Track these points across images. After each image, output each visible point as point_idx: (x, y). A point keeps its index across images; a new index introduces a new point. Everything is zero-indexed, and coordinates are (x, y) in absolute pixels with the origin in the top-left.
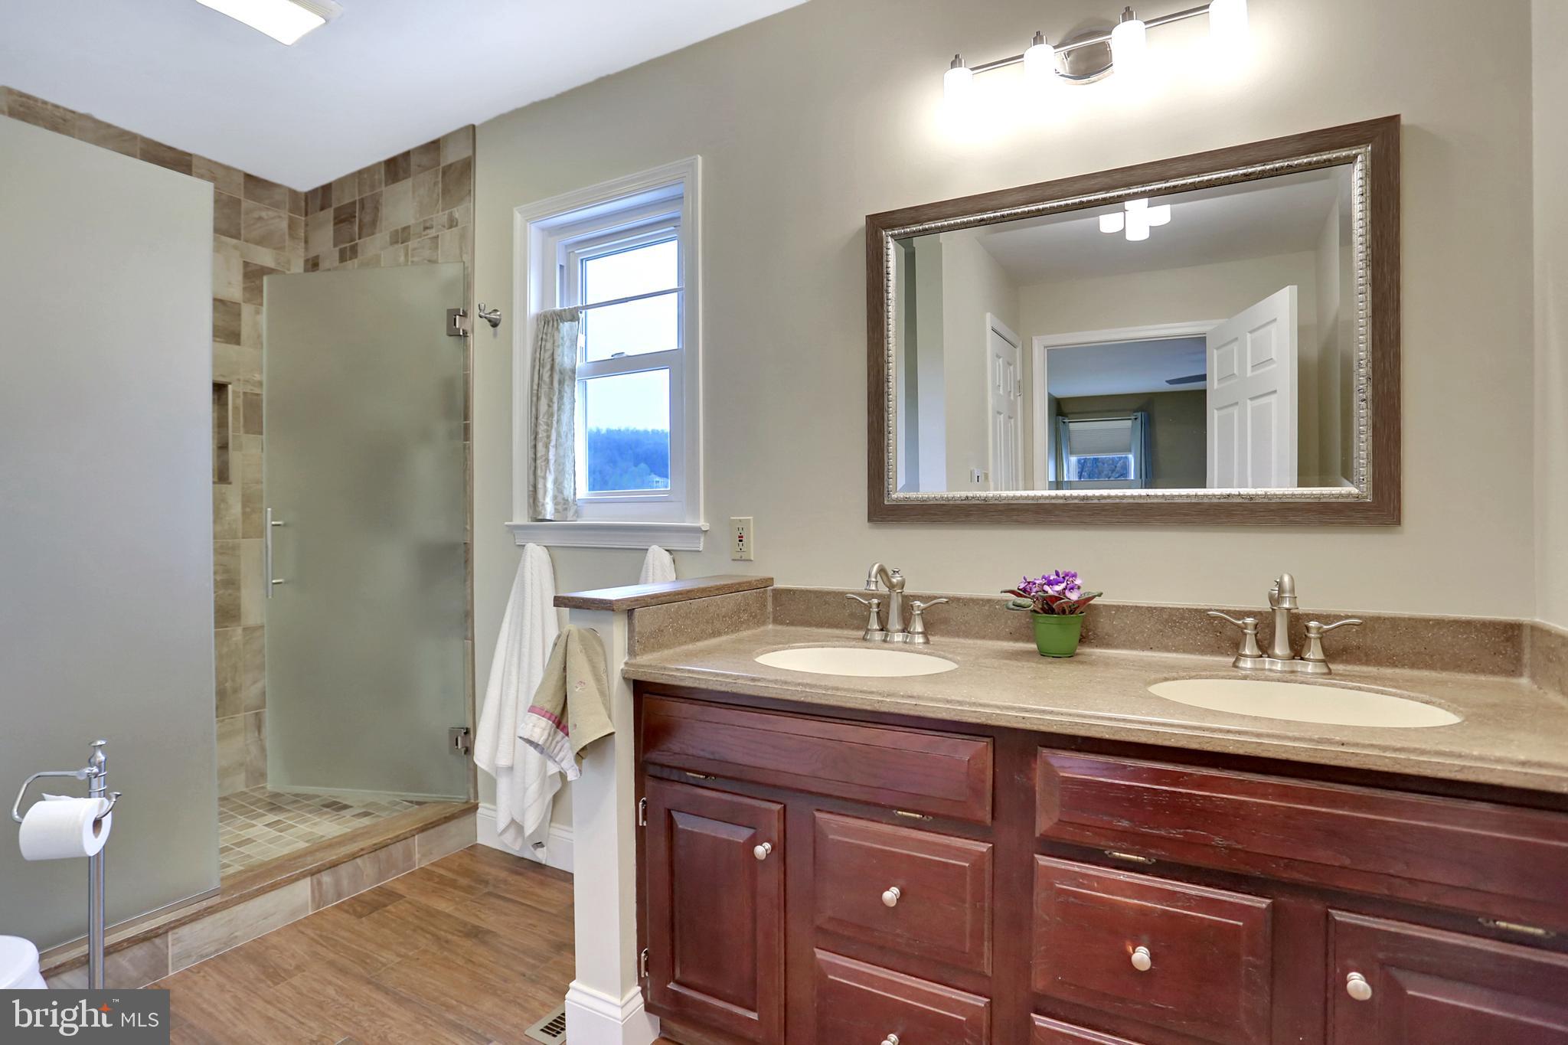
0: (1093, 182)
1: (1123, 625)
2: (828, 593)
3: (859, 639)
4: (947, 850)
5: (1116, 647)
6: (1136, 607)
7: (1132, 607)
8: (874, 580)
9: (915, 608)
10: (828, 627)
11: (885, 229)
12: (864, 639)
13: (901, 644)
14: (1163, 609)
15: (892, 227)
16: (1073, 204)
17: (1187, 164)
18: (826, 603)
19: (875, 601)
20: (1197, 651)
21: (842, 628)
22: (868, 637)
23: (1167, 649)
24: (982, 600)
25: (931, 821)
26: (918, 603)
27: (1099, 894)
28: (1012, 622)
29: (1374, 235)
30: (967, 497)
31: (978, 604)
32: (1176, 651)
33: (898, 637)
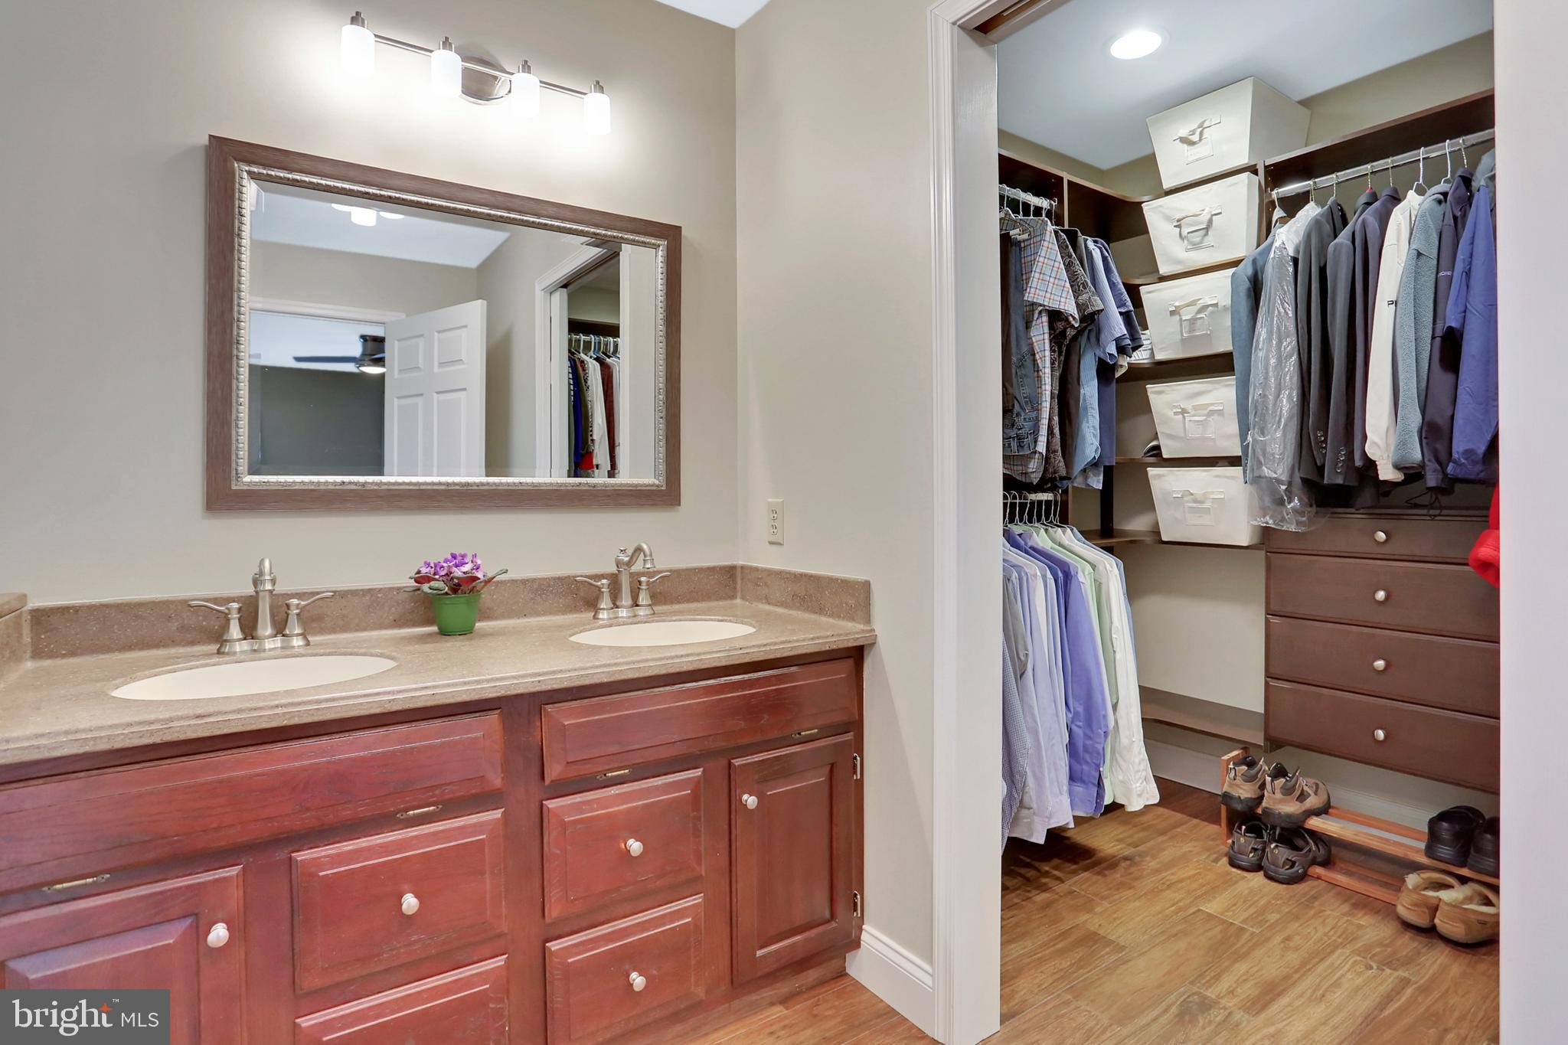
0: (479, 196)
1: (501, 598)
2: (140, 605)
3: (213, 654)
4: (462, 831)
5: (496, 619)
6: (513, 580)
7: (508, 581)
8: (268, 577)
9: (292, 608)
10: (142, 649)
11: (239, 160)
12: (219, 652)
13: (279, 650)
14: (534, 580)
15: (249, 162)
16: (461, 210)
17: (555, 209)
18: (137, 617)
19: (235, 605)
20: (559, 611)
21: (165, 646)
22: (227, 650)
23: (538, 614)
24: (362, 590)
25: (441, 809)
26: (295, 601)
27: (599, 812)
28: (396, 609)
29: (667, 304)
30: (344, 483)
31: (357, 595)
32: (544, 615)
33: (273, 644)
